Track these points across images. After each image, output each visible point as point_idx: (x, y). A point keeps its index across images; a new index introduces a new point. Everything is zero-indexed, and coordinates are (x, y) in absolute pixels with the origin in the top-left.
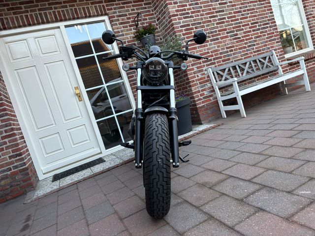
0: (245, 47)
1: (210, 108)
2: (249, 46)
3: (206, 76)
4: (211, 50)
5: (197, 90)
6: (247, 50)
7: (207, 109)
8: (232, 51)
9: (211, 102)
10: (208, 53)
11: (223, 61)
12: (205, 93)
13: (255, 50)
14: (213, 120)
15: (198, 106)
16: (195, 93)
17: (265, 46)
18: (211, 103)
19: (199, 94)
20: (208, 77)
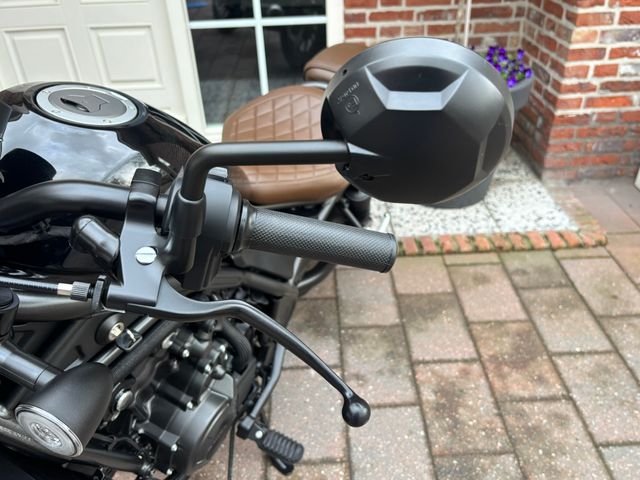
1: (609, 133)
5: (596, 44)
7: (592, 133)
9: (624, 109)
12: (625, 66)
14: (592, 178)
15: (559, 113)
16: (580, 54)
18: (622, 115)
19: (592, 64)
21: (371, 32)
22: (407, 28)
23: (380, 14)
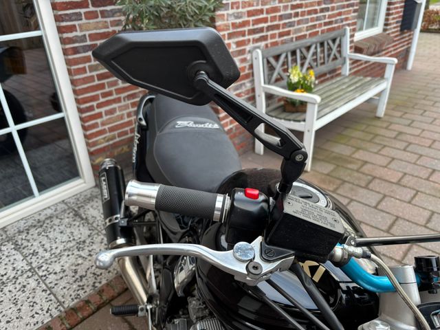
0: (315, 12)
1: (240, 134)
2: (322, 10)
3: (247, 65)
4: (268, 7)
6: (318, 19)
7: (235, 136)
8: (297, 15)
10: (261, 11)
11: (281, 35)
13: (327, 20)
17: (340, 14)
20: (251, 67)
21: (99, 115)
22: (119, 107)
23: (102, 103)
